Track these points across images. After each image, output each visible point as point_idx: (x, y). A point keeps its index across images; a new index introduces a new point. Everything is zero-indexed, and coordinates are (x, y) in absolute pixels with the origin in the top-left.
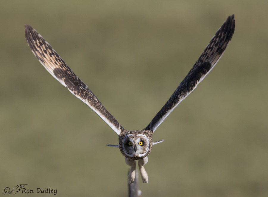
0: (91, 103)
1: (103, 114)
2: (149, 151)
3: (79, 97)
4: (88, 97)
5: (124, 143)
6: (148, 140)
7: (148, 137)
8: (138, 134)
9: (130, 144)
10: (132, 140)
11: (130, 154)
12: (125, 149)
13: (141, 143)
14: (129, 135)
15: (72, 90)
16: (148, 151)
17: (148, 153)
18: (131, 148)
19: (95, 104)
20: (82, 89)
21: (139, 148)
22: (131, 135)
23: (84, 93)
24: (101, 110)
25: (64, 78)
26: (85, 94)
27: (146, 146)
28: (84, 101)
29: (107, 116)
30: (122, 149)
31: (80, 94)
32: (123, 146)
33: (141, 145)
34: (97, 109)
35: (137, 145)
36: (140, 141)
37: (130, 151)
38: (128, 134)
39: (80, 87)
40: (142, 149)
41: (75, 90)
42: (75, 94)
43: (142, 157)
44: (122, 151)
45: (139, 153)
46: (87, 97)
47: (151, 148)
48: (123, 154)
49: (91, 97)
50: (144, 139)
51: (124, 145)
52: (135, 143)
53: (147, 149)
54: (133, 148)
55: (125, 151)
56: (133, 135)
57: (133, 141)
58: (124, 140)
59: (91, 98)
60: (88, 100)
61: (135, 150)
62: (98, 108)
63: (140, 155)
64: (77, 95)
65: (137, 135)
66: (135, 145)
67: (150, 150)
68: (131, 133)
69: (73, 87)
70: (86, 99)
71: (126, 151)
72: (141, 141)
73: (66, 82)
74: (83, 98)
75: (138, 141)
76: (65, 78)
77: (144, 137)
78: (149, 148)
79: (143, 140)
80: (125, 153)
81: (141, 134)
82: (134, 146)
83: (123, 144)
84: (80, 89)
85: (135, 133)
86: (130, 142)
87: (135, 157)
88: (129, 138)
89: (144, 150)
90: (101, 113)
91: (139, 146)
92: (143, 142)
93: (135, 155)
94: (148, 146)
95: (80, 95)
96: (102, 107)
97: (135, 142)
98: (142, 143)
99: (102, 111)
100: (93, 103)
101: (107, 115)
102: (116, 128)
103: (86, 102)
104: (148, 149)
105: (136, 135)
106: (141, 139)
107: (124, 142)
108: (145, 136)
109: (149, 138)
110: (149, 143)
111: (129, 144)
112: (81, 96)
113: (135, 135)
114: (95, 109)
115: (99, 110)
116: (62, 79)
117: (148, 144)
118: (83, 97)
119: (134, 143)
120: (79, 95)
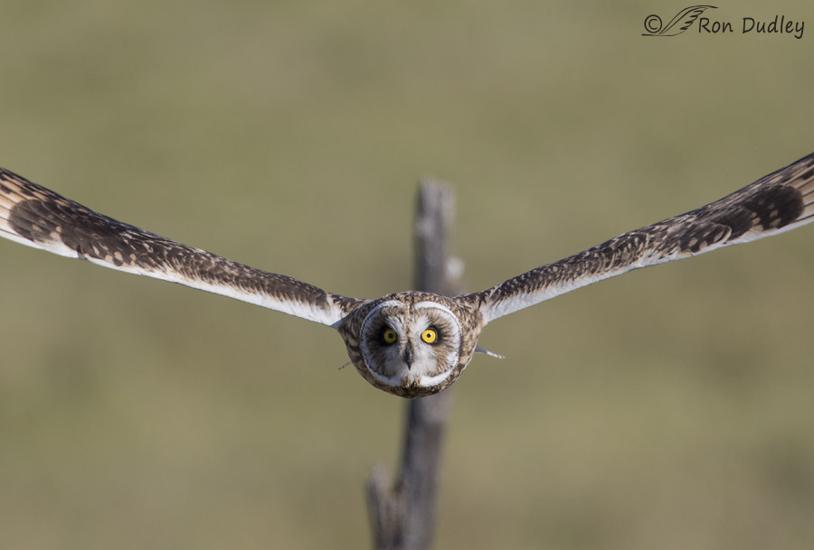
0: (186, 270)
1: (245, 285)
2: (460, 367)
3: (135, 269)
4: (166, 253)
5: (366, 334)
6: (454, 325)
7: (459, 313)
8: (422, 300)
9: (391, 336)
10: (398, 324)
11: (389, 377)
12: (370, 358)
13: (429, 336)
14: (388, 303)
15: (103, 255)
16: (455, 364)
17: (457, 373)
18: (394, 354)
19: (201, 266)
20: (130, 237)
21: (424, 353)
22: (394, 303)
23: (146, 246)
24: (231, 275)
25: (55, 231)
26: (151, 251)
27: (448, 346)
28: (157, 274)
29: (263, 286)
30: (358, 354)
31: (133, 257)
32: (363, 344)
33: (431, 344)
34: (216, 281)
35: (415, 342)
36: (427, 326)
37: (388, 364)
38: (384, 300)
39: (121, 234)
40: (433, 357)
41: (112, 252)
42: (117, 262)
43: (432, 388)
44: (361, 362)
45: (423, 371)
46: (161, 256)
47: (469, 353)
48: (365, 374)
49: (179, 250)
50: (442, 319)
51: (368, 342)
52: (410, 335)
53: (453, 358)
54: (401, 352)
55: (369, 364)
56: (401, 305)
57: (399, 326)
58: (367, 324)
59: (181, 254)
60: (172, 263)
61: (408, 359)
62: (219, 272)
63: (426, 382)
64: (125, 264)
65: (418, 306)
66: (409, 342)
67: (465, 360)
68: (393, 296)
69: (103, 245)
70: (165, 264)
71: (373, 365)
72: (432, 327)
73: (68, 240)
74: (153, 266)
75: (419, 326)
76: (59, 229)
77: (442, 314)
78: (461, 353)
79: (437, 323)
80: (371, 370)
81: (430, 300)
82: (403, 347)
83: (364, 337)
84: (126, 241)
85: (409, 298)
86: (391, 329)
87: (408, 385)
88: (387, 316)
89: (440, 361)
90: (238, 285)
91: (423, 346)
92: (439, 332)
93: (407, 378)
94: (457, 346)
95: (136, 263)
96: (231, 264)
97: (408, 331)
98: (433, 334)
99: (237, 278)
100: (192, 268)
101: (261, 281)
102: (314, 307)
103: (168, 274)
104: (457, 359)
105: (413, 303)
106: (431, 319)
107: (366, 330)
108: (448, 311)
109: (460, 319)
110: (462, 338)
111: (386, 336)
112: (142, 260)
113: (408, 304)
114: (211, 283)
115: (226, 280)
116: (51, 239)
117: (456, 339)
118: (150, 264)
119: (403, 334)
120: (132, 263)
